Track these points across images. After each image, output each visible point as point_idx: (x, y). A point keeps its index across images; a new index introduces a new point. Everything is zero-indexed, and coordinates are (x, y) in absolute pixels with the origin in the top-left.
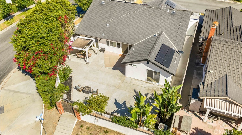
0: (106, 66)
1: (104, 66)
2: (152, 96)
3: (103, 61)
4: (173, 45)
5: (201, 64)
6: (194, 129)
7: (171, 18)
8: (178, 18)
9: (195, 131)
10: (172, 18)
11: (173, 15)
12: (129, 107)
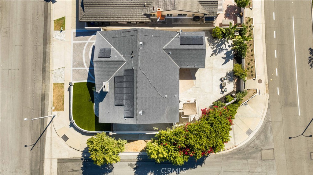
0: (194, 85)
1: (194, 87)
2: (211, 45)
3: (188, 90)
4: (173, 38)
5: (164, 20)
6: (226, 19)
7: (148, 45)
8: (147, 38)
9: (227, 18)
10: (148, 43)
11: (144, 43)
12: (225, 55)
